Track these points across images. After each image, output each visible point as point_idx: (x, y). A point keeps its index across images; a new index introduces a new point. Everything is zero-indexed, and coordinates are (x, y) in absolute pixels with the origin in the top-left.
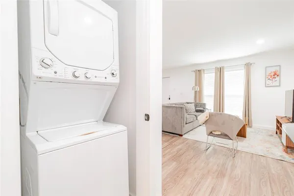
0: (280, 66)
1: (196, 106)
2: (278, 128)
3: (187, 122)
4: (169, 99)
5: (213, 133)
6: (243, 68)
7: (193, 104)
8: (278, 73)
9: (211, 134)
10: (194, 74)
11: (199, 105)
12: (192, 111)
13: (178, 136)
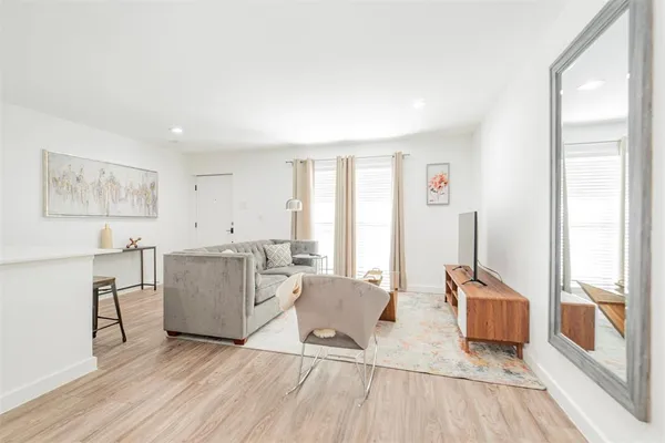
0: (448, 164)
1: (295, 248)
2: (449, 291)
3: (260, 300)
4: (232, 232)
5: (317, 333)
6: (389, 163)
7: (288, 245)
8: (446, 177)
9: (310, 337)
10: (291, 170)
11: (303, 246)
12: (283, 264)
13: (234, 345)
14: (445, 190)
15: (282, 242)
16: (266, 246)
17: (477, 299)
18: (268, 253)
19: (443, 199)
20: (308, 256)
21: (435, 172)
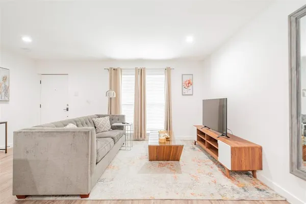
0: (192, 75)
1: (111, 120)
3: (98, 160)
4: (67, 110)
6: (164, 73)
7: (107, 118)
8: (191, 81)
11: (117, 118)
12: (106, 130)
13: (79, 198)
14: (190, 87)
15: (104, 116)
16: (94, 119)
17: (237, 148)
18: (96, 123)
19: (190, 92)
20: (121, 124)
21: (186, 78)
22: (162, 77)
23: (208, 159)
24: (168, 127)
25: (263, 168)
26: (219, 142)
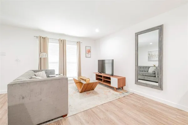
0: (91, 47)
8: (90, 50)
13: (62, 118)
14: (90, 53)
17: (119, 79)
21: (88, 48)
22: (75, 47)
23: (104, 87)
24: (79, 74)
25: (126, 85)
26: (111, 78)
